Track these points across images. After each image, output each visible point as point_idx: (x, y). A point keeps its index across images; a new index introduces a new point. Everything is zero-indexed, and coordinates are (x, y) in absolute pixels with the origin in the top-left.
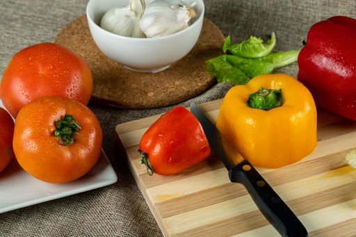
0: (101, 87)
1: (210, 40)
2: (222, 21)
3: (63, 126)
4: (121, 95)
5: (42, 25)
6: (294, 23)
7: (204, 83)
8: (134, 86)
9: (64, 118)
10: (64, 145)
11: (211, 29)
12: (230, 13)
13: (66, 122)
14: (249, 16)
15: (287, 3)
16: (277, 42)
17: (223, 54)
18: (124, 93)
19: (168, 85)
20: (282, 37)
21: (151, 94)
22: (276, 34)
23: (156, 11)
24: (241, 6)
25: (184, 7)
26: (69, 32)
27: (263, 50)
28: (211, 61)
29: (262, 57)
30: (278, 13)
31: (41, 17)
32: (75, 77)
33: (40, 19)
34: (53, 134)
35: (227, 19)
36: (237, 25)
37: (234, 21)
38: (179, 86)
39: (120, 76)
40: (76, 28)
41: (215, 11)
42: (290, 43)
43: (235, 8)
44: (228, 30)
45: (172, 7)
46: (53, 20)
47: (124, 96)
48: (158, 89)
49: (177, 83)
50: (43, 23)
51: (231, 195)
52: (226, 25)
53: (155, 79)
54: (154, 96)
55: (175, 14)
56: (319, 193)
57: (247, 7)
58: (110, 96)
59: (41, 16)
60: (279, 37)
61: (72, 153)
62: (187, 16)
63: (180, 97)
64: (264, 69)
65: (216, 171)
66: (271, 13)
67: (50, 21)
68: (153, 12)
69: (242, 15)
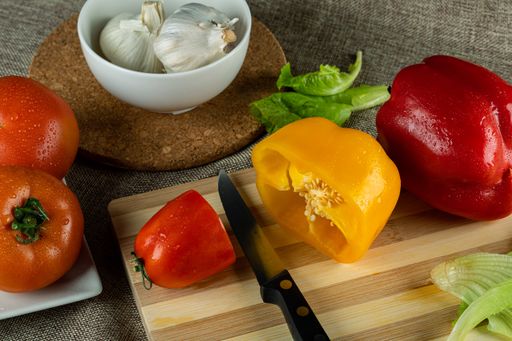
0: (96, 135)
1: (265, 62)
2: (287, 27)
3: (25, 215)
4: (124, 150)
5: (23, 22)
6: (394, 35)
7: (246, 135)
8: (144, 134)
9: (27, 203)
10: (24, 243)
11: (268, 43)
12: (300, 15)
13: (29, 210)
14: (328, 20)
15: (385, 3)
16: (363, 67)
17: (277, 91)
18: (128, 146)
19: (193, 136)
20: (372, 59)
21: (167, 150)
22: (363, 54)
23: (178, 30)
24: (318, 5)
25: (219, 25)
26: (60, 39)
27: (338, 84)
28: (256, 104)
29: (337, 95)
30: (371, 18)
31: (22, 10)
32: (51, 133)
33: (20, 13)
34: (9, 227)
35: (294, 25)
36: (309, 35)
37: (304, 29)
38: (209, 138)
39: (126, 117)
40: (70, 32)
41: (278, 10)
42: (383, 69)
43: (308, 7)
44: (293, 42)
45: (201, 25)
46: (39, 15)
47: (128, 150)
48: (178, 142)
49: (207, 133)
50: (24, 20)
51: (260, 322)
52: (291, 36)
53: (175, 124)
54: (171, 153)
55: (205, 36)
56: (389, 326)
57: (326, 7)
58: (107, 150)
59: (23, 7)
60: (368, 58)
61: (35, 254)
62: (222, 41)
63: (209, 156)
64: (337, 115)
65: (244, 282)
66: (360, 17)
67: (35, 17)
68: (173, 31)
69: (318, 20)
